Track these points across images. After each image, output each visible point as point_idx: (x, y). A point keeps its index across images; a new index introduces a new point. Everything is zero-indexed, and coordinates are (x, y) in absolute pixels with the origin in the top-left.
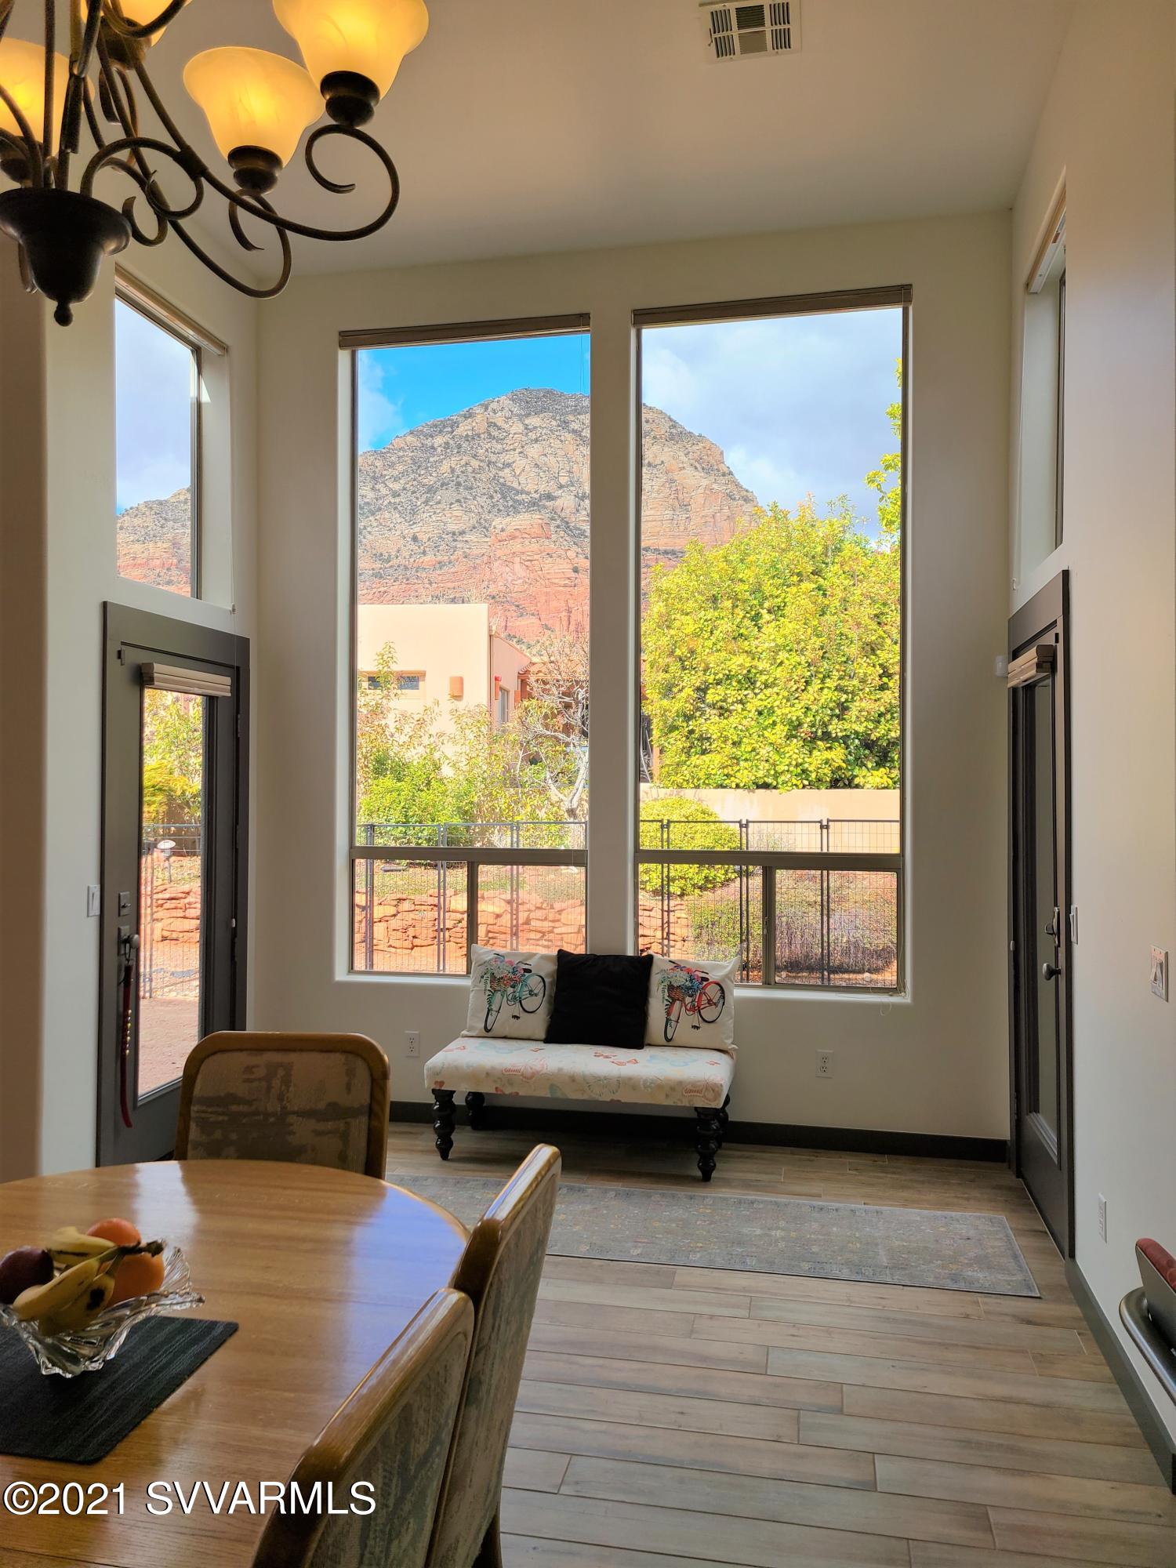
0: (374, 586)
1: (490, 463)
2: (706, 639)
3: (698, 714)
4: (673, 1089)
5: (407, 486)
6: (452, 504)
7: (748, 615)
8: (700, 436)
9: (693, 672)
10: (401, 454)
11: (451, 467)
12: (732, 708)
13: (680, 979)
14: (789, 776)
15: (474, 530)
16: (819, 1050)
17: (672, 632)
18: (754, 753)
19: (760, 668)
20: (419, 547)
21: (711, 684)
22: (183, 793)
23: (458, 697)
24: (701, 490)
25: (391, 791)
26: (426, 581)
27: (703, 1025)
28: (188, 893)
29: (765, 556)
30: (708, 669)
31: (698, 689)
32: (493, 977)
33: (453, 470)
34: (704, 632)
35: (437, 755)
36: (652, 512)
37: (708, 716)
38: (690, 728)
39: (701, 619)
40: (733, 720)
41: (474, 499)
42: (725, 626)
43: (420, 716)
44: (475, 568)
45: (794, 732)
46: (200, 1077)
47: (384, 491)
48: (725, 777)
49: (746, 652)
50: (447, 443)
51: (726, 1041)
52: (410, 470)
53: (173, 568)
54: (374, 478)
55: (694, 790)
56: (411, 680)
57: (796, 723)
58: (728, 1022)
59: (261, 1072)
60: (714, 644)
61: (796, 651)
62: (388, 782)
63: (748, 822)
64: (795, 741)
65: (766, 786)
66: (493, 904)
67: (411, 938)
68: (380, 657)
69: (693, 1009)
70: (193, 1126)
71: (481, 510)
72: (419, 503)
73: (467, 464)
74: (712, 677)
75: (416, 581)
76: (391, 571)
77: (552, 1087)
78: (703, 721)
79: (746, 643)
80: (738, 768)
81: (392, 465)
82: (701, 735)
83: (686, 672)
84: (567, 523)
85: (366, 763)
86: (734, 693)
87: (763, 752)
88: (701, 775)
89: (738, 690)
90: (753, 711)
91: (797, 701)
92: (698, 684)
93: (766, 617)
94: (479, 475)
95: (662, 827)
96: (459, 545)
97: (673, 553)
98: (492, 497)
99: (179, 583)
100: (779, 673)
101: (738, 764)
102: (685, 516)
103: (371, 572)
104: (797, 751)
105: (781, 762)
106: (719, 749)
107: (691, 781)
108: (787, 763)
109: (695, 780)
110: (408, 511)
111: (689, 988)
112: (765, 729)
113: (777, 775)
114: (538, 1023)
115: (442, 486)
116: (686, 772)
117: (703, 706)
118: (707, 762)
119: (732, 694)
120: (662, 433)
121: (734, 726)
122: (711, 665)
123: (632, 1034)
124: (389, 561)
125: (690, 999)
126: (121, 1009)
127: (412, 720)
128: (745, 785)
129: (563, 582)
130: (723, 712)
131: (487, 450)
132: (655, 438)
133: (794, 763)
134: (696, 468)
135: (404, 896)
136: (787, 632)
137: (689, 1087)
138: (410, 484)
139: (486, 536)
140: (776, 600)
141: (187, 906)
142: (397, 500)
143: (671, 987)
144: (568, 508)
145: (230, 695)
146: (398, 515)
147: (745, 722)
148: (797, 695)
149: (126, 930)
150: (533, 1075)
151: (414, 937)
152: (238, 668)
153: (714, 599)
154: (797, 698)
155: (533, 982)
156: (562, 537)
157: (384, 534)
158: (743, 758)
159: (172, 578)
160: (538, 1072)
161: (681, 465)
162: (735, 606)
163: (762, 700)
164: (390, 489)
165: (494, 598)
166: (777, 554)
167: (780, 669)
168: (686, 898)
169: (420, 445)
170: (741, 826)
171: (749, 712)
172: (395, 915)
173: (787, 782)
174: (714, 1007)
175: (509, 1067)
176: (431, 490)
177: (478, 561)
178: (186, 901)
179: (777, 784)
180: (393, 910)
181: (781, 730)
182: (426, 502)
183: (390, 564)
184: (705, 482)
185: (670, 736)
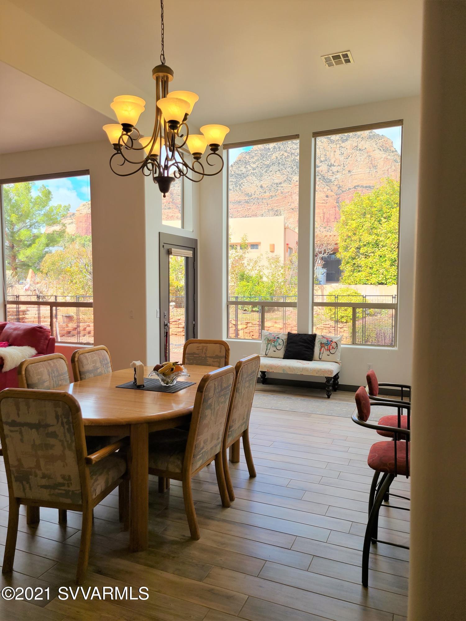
0: (245, 206)
1: (292, 153)
2: (360, 229)
3: (357, 257)
4: (318, 371)
5: (259, 165)
6: (276, 172)
7: (377, 220)
8: (382, 136)
9: (355, 242)
10: (256, 152)
11: (276, 156)
12: (369, 255)
13: (324, 341)
14: (391, 280)
15: (285, 182)
16: (368, 364)
17: (347, 227)
18: (378, 272)
19: (381, 240)
20: (263, 190)
21: (362, 246)
22: (177, 287)
23: (272, 251)
24: (382, 159)
25: (245, 286)
26: (266, 204)
27: (330, 354)
28: (180, 320)
29: (384, 197)
30: (361, 240)
31: (357, 248)
32: (268, 340)
33: (277, 158)
34: (360, 227)
35: (261, 273)
36: (361, 170)
37: (361, 258)
38: (354, 262)
39: (358, 222)
40: (370, 259)
41: (285, 169)
42: (368, 225)
43: (256, 260)
44: (285, 197)
45: (393, 264)
46: (187, 349)
47: (249, 168)
48: (367, 281)
49: (376, 234)
50: (275, 147)
51: (337, 359)
52: (260, 158)
53: (171, 203)
54: (246, 163)
55: (355, 285)
56: (255, 246)
57: (394, 260)
58: (338, 354)
59: (200, 348)
60: (363, 231)
61: (395, 233)
62: (244, 283)
63: (366, 296)
64: (394, 267)
65: (382, 284)
66: (279, 325)
67: (251, 336)
68: (242, 239)
69: (327, 350)
70: (186, 359)
71: (288, 174)
72: (263, 172)
73: (282, 155)
74: (362, 243)
75: (262, 204)
76: (252, 200)
77: (283, 370)
78: (359, 260)
79: (376, 230)
80: (372, 277)
81: (253, 157)
82: (358, 265)
83: (353, 241)
84: (324, 177)
85: (237, 276)
86: (370, 249)
87: (381, 271)
88: (358, 280)
89: (372, 248)
90: (378, 256)
91: (394, 252)
92: (357, 246)
93: (384, 220)
94: (287, 159)
95: (335, 298)
96: (279, 188)
97: (370, 187)
98: (292, 168)
99: (173, 208)
100: (388, 241)
101: (371, 276)
102: (375, 171)
103: (244, 201)
104: (394, 271)
105: (388, 275)
106: (364, 270)
107: (354, 282)
108: (390, 275)
109: (355, 282)
110: (259, 176)
111: (327, 344)
112: (382, 262)
113: (386, 279)
114: (281, 353)
115: (272, 165)
116: (352, 279)
117: (359, 254)
118: (360, 275)
119: (370, 250)
120: (366, 135)
121: (370, 261)
122: (362, 239)
123: (308, 356)
124: (251, 196)
125: (327, 347)
126: (165, 344)
127: (253, 261)
128: (374, 283)
129: (321, 202)
130: (367, 256)
131: (291, 148)
132: (362, 138)
133: (393, 275)
134: (380, 150)
135: (249, 321)
136: (391, 226)
137: (323, 371)
138: (260, 164)
139: (290, 184)
140: (388, 214)
141: (179, 324)
142: (255, 171)
143: (321, 343)
144: (324, 170)
145: (192, 256)
146: (255, 178)
147: (374, 260)
148: (394, 250)
149: (166, 322)
150: (278, 366)
151: (253, 335)
152: (194, 248)
153: (364, 214)
154: (394, 251)
155: (280, 341)
156: (321, 183)
157: (249, 185)
158: (374, 273)
159: (170, 207)
160: (279, 366)
161: (374, 149)
162: (371, 217)
163: (381, 252)
164: (252, 167)
165: (293, 209)
166: (389, 196)
167: (388, 240)
168: (347, 323)
169: (264, 148)
170: (363, 297)
171: (376, 256)
172: (246, 328)
173: (390, 282)
174: (334, 349)
175: (271, 364)
176: (268, 166)
177: (287, 195)
178: (179, 322)
179: (387, 283)
180: (245, 326)
181: (388, 263)
182: (266, 172)
183: (252, 197)
184: (384, 156)
185: (346, 265)
